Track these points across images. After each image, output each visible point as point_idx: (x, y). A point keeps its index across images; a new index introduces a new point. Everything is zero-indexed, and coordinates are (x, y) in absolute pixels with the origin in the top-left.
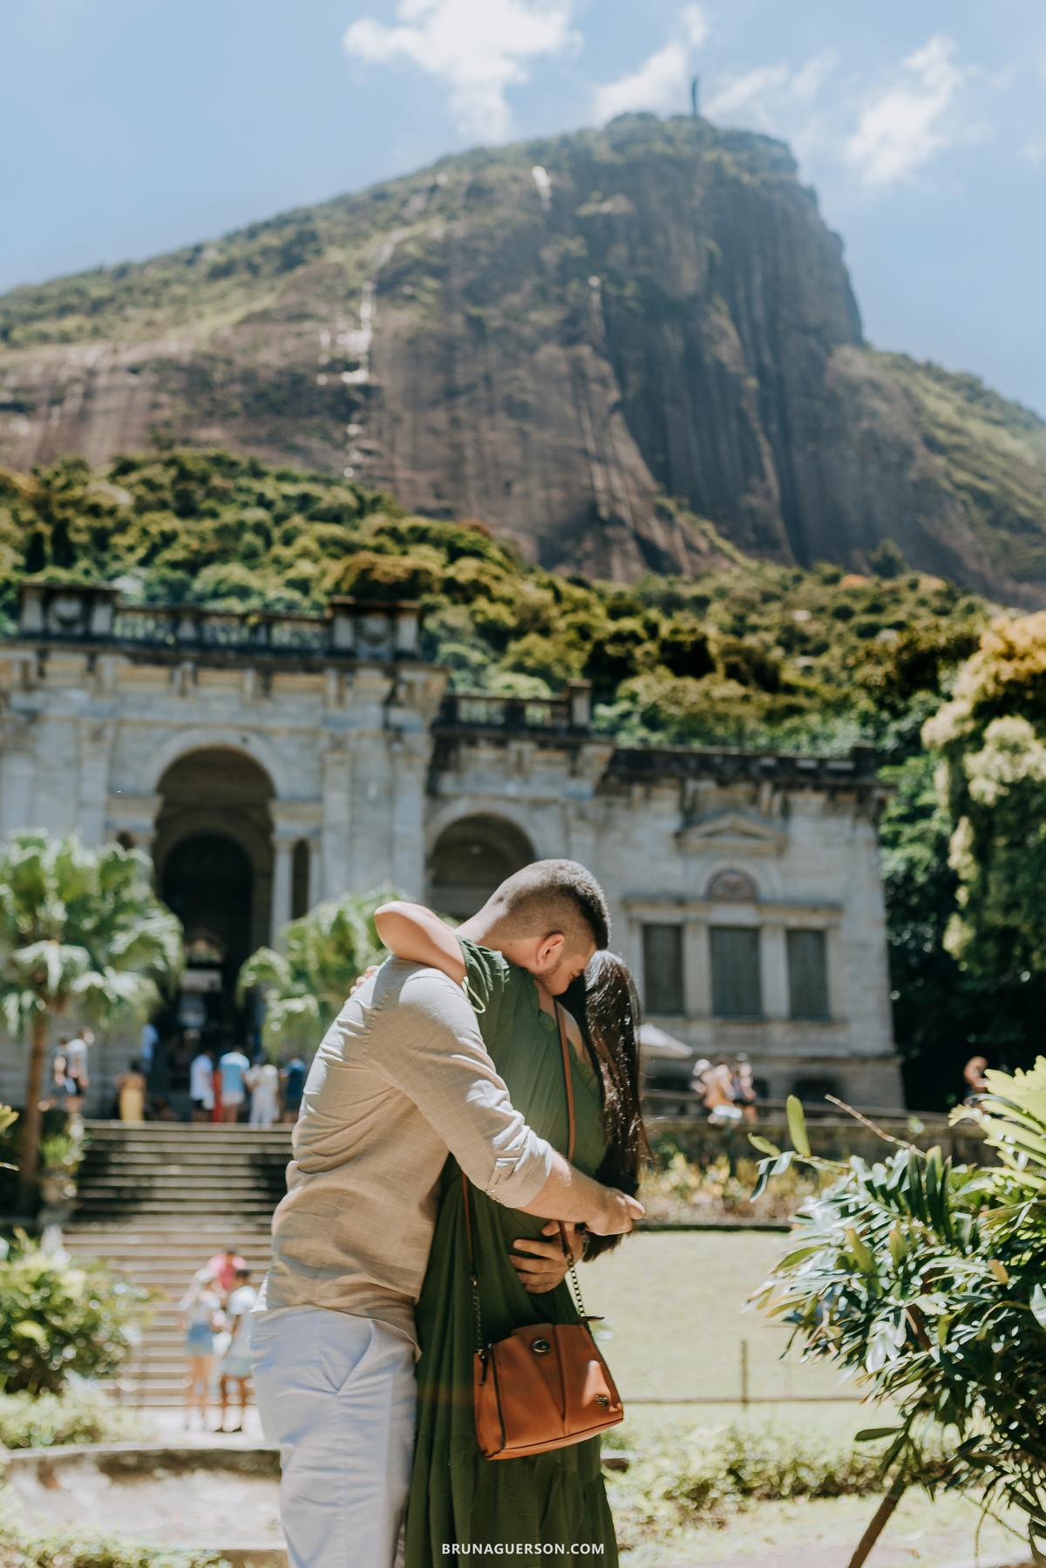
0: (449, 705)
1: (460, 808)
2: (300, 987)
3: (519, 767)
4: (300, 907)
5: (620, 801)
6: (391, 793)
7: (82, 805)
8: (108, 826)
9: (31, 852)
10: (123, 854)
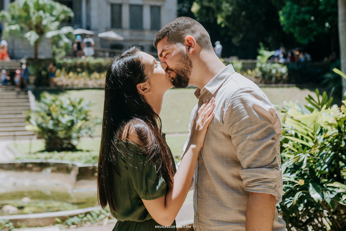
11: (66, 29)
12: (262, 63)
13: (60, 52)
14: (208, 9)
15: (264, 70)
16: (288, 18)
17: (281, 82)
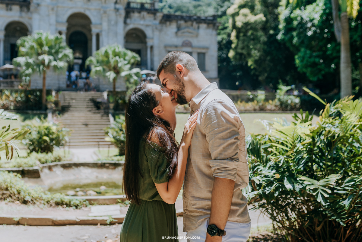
0: (129, 4)
1: (131, 26)
2: (98, 65)
3: (143, 18)
4: (98, 48)
5: (164, 26)
6: (116, 23)
7: (50, 25)
8: (56, 29)
9: (39, 36)
10: (59, 36)
11: (136, 70)
12: (280, 95)
13: (132, 87)
14: (241, 54)
15: (282, 100)
16: (302, 61)
17: (294, 110)
